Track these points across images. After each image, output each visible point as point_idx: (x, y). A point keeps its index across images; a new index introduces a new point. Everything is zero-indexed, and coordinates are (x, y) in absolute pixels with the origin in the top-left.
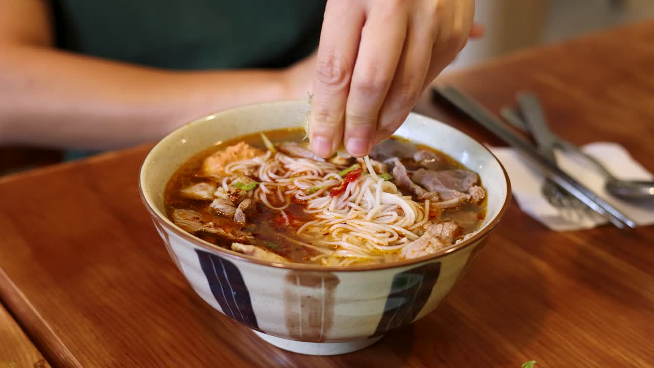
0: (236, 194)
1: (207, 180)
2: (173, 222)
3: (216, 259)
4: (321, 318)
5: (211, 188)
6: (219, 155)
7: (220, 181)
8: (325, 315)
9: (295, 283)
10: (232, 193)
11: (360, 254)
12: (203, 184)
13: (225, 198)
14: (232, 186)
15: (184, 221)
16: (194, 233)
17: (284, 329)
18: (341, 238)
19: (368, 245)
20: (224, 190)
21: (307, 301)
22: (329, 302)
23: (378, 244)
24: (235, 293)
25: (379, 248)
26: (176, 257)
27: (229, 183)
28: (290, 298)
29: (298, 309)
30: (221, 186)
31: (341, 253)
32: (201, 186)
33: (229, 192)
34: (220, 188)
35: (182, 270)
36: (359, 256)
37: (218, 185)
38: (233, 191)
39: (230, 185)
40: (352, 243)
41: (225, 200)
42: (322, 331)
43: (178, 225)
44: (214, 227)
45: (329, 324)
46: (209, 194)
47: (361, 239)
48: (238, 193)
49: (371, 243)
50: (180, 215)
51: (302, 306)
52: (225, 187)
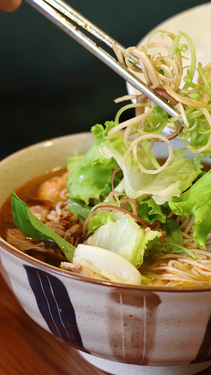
0: (67, 219)
1: (42, 203)
2: (6, 240)
3: (44, 275)
4: (143, 337)
5: (45, 211)
6: (56, 181)
7: (54, 205)
8: (148, 336)
9: (118, 302)
10: (64, 217)
11: (185, 278)
12: (38, 207)
13: (56, 221)
14: (66, 210)
15: (17, 240)
16: (25, 252)
17: (107, 348)
18: (168, 263)
19: (193, 271)
20: (57, 213)
21: (129, 319)
22: (151, 321)
23: (203, 270)
24: (61, 310)
25: (203, 273)
26: (7, 274)
27: (62, 207)
28: (113, 317)
29: (121, 328)
30: (55, 210)
31: (166, 277)
32: (36, 209)
33: (61, 216)
34: (53, 212)
35: (12, 288)
36: (183, 280)
37: (51, 208)
38: (65, 215)
39: (63, 210)
40: (178, 268)
41: (56, 223)
42: (144, 353)
43: (10, 243)
44: (45, 247)
45: (151, 345)
46: (42, 217)
47: (186, 264)
48: (70, 218)
49: (195, 268)
50: (13, 234)
51: (125, 325)
52: (59, 211)
